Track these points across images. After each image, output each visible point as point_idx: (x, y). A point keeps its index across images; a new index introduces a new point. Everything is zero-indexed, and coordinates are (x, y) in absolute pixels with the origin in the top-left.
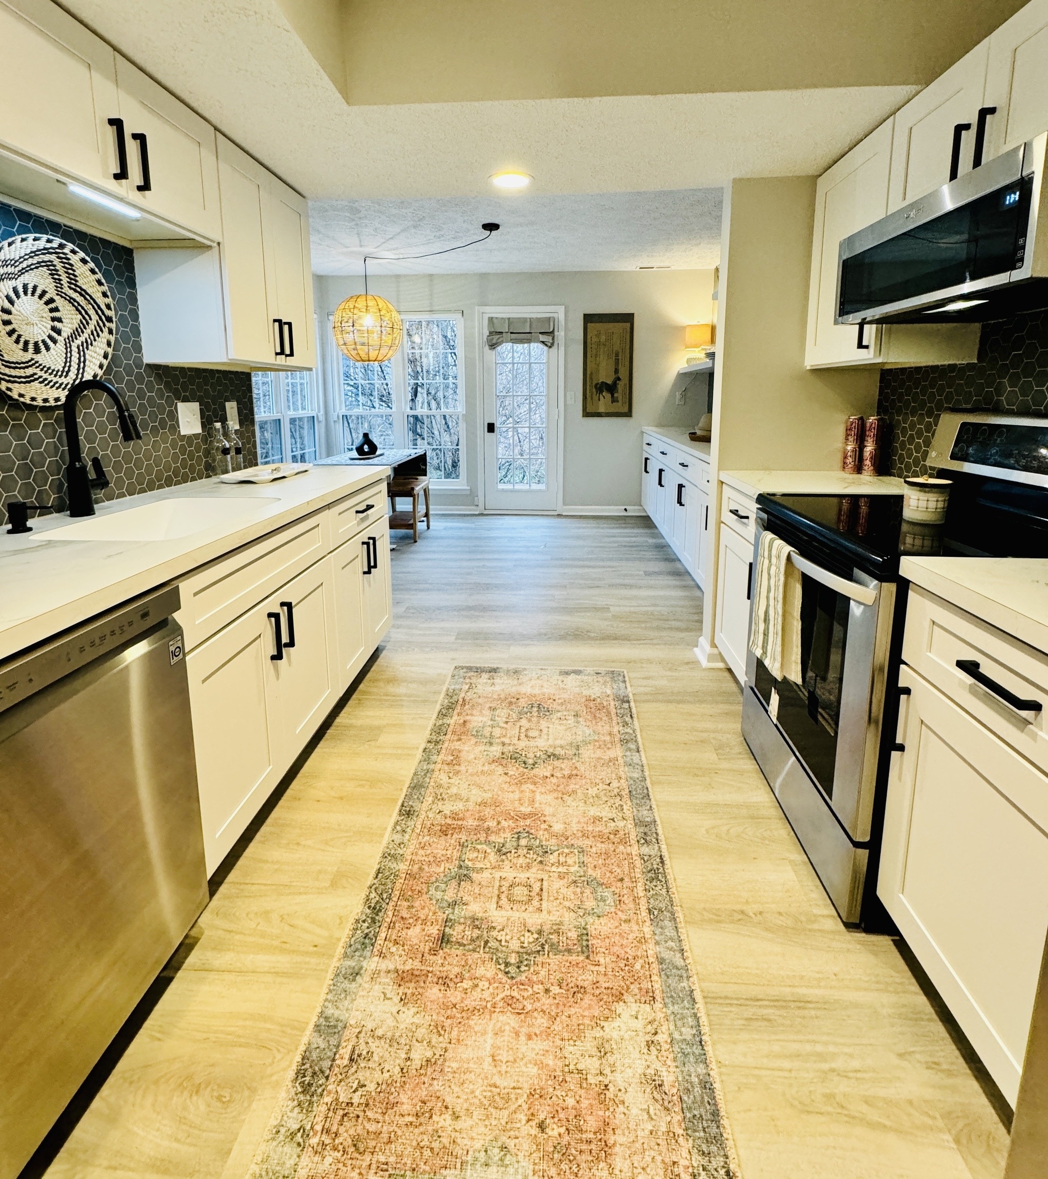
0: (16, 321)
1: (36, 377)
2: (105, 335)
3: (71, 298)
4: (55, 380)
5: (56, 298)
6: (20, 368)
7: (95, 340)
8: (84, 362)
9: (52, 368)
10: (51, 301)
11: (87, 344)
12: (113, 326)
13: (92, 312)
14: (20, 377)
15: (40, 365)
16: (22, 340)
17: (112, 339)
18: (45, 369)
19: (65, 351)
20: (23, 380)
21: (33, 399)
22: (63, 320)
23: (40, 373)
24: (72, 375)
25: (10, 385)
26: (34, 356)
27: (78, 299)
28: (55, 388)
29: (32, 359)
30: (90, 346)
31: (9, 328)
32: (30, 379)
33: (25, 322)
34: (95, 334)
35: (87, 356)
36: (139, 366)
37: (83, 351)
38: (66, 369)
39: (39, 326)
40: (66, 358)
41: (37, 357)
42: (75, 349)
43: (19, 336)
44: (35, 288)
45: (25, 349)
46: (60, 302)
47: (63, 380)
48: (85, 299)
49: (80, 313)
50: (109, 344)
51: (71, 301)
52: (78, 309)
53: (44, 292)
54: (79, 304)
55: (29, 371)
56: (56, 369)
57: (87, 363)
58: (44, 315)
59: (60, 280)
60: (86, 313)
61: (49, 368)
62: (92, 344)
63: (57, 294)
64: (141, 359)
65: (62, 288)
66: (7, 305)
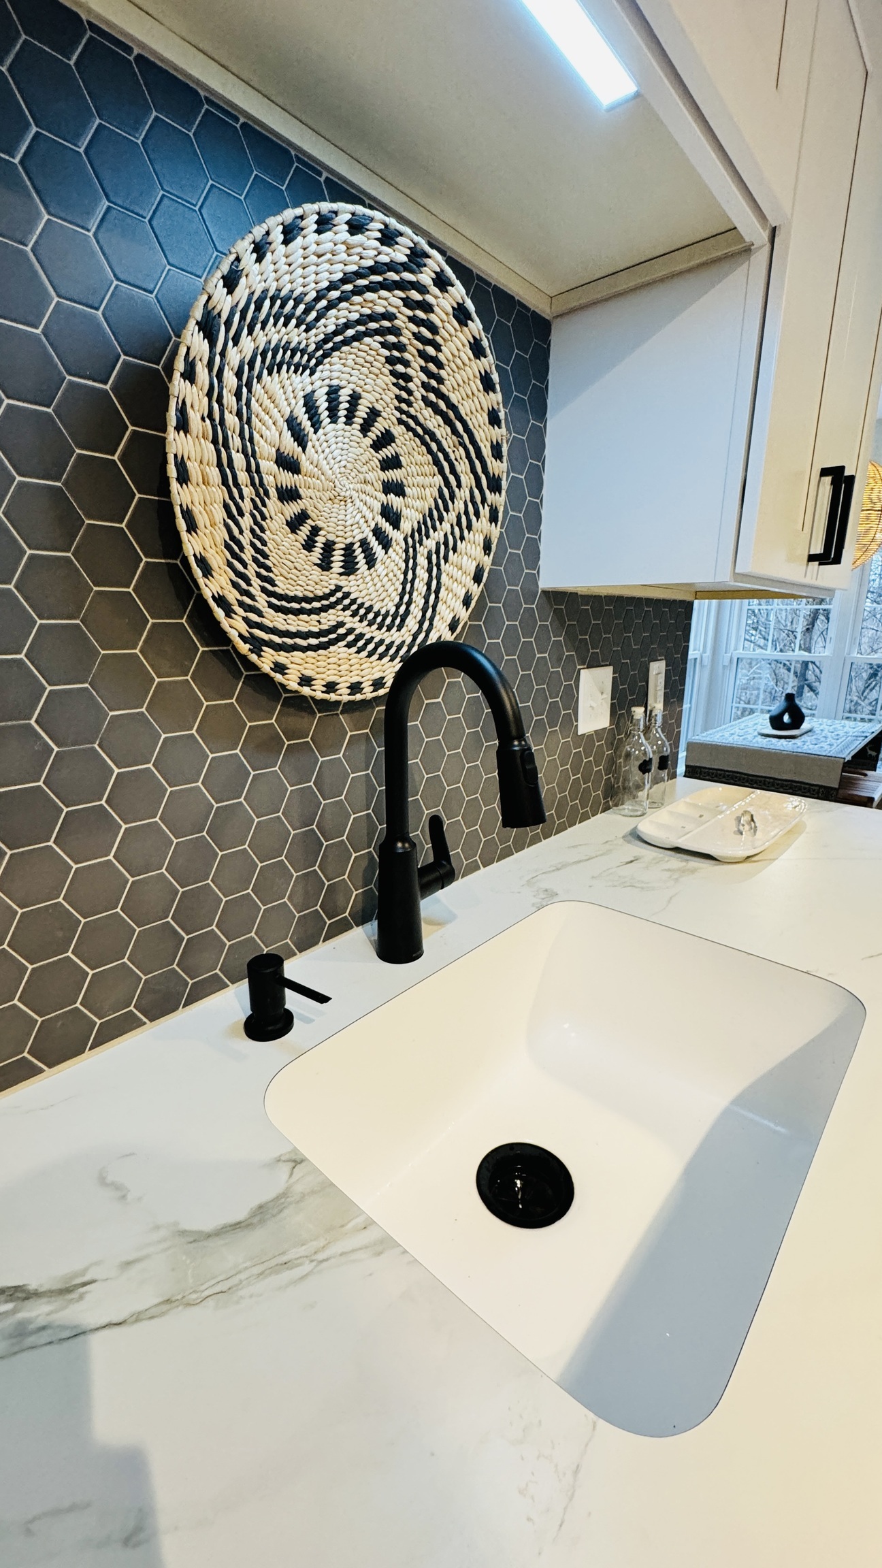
0: (310, 492)
1: (342, 631)
2: (482, 525)
3: (427, 431)
4: (378, 636)
5: (398, 430)
6: (309, 612)
7: (462, 538)
8: (437, 592)
9: (375, 609)
10: (386, 439)
11: (447, 548)
12: (499, 500)
13: (463, 467)
14: (306, 635)
15: (353, 602)
16: (320, 540)
17: (495, 532)
18: (362, 611)
19: (403, 566)
20: (313, 641)
21: (331, 687)
22: (407, 490)
23: (351, 622)
24: (412, 623)
25: (282, 657)
26: (343, 581)
27: (439, 433)
28: (376, 656)
29: (338, 588)
30: (451, 553)
31: (292, 509)
32: (327, 639)
33: (328, 494)
34: (464, 524)
35: (444, 578)
36: (530, 596)
37: (438, 565)
38: (402, 609)
39: (357, 502)
40: (404, 584)
41: (349, 584)
42: (422, 561)
43: (315, 531)
44: (355, 399)
45: (325, 565)
46: (405, 444)
47: (395, 637)
48: (455, 431)
49: (441, 471)
50: (487, 547)
51: (426, 437)
52: (440, 461)
53: (374, 414)
54: (441, 449)
55: (329, 619)
56: (383, 611)
57: (442, 593)
58: (371, 476)
59: (408, 378)
60: (453, 471)
61: (369, 609)
62: (455, 549)
63: (400, 421)
64: (535, 579)
65: (410, 404)
66: (289, 445)
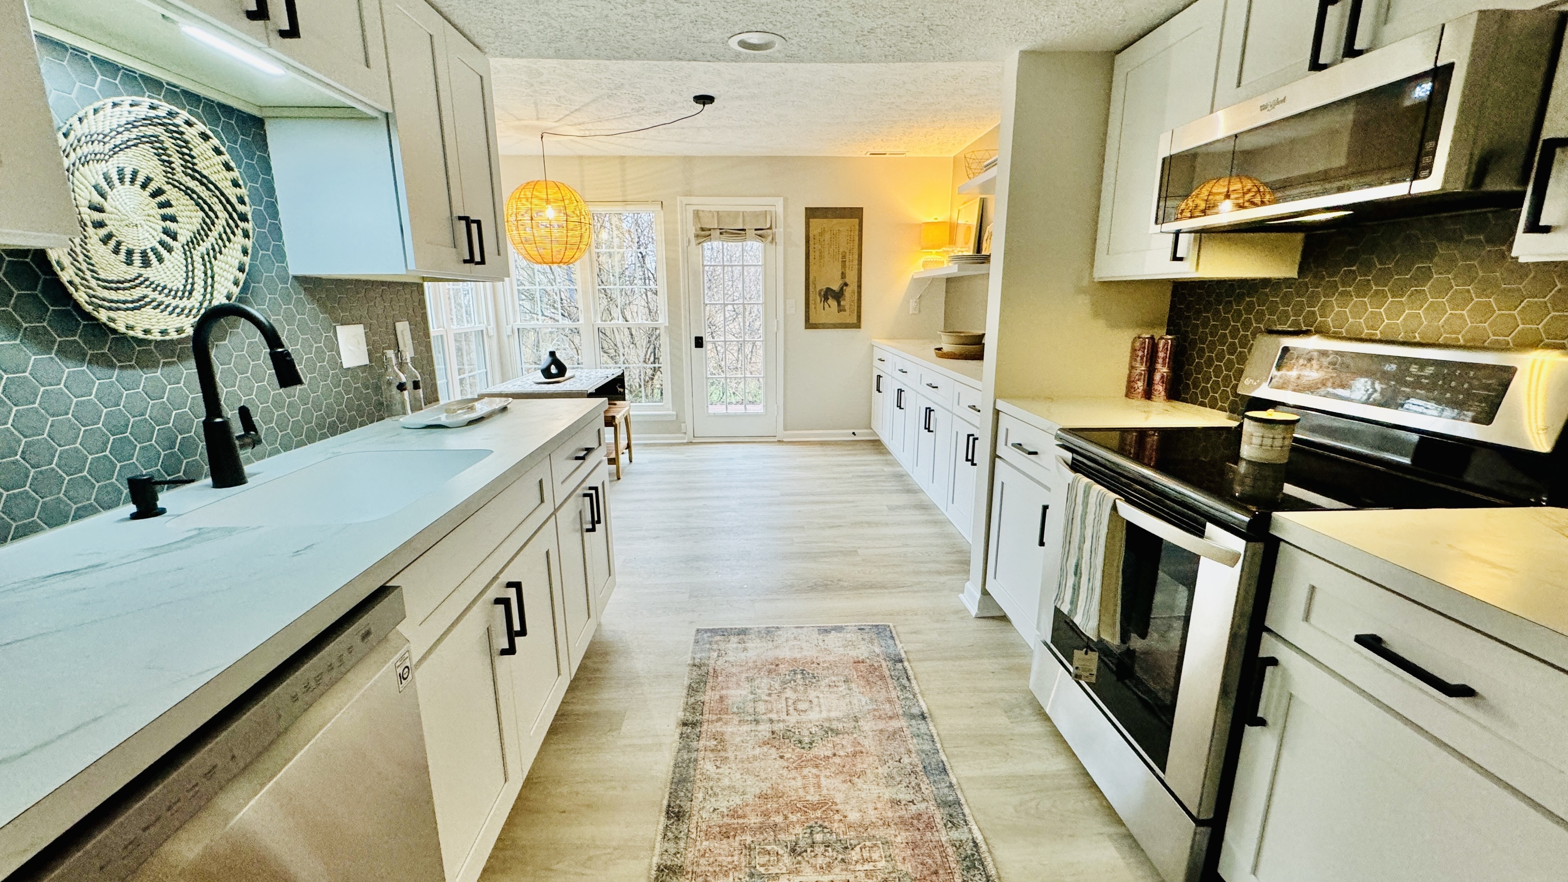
0: (112, 222)
1: (147, 300)
2: (239, 239)
3: (187, 188)
4: (174, 303)
5: (166, 187)
6: (124, 289)
7: (225, 246)
8: (213, 278)
9: (169, 286)
10: (158, 192)
11: (215, 252)
12: (249, 226)
13: (218, 207)
14: (124, 302)
15: (152, 283)
16: (123, 249)
17: (249, 243)
18: (159, 288)
19: (184, 262)
20: (130, 305)
21: (146, 332)
22: (178, 218)
23: (153, 295)
24: (197, 295)
25: (112, 314)
26: (143, 271)
27: (197, 189)
28: (175, 315)
29: (140, 275)
30: (218, 255)
31: (103, 232)
32: (138, 305)
33: (124, 223)
34: (225, 238)
35: (215, 269)
36: (284, 280)
37: (210, 262)
38: (189, 287)
39: (145, 227)
40: (187, 272)
41: (147, 273)
42: (197, 259)
43: (119, 244)
44: (135, 174)
45: (129, 262)
46: (172, 194)
47: (185, 303)
48: (208, 189)
49: (202, 209)
50: (245, 252)
51: (188, 192)
52: (201, 202)
53: (148, 180)
54: (200, 197)
55: (137, 293)
56: (175, 288)
57: (216, 278)
58: (152, 212)
59: (170, 163)
60: (211, 209)
61: (164, 288)
62: (221, 253)
63: (168, 183)
64: (285, 269)
65: (173, 174)
66: (97, 199)
